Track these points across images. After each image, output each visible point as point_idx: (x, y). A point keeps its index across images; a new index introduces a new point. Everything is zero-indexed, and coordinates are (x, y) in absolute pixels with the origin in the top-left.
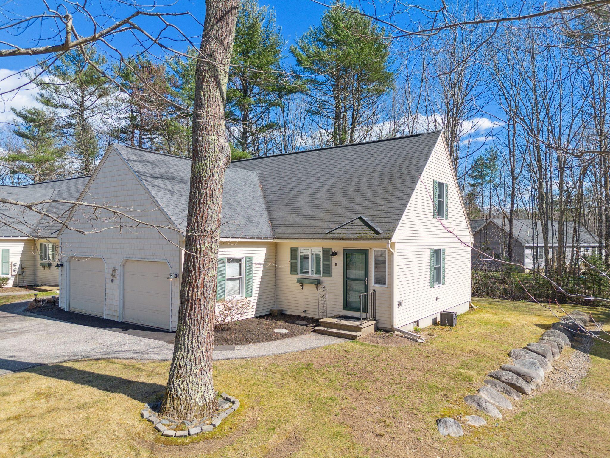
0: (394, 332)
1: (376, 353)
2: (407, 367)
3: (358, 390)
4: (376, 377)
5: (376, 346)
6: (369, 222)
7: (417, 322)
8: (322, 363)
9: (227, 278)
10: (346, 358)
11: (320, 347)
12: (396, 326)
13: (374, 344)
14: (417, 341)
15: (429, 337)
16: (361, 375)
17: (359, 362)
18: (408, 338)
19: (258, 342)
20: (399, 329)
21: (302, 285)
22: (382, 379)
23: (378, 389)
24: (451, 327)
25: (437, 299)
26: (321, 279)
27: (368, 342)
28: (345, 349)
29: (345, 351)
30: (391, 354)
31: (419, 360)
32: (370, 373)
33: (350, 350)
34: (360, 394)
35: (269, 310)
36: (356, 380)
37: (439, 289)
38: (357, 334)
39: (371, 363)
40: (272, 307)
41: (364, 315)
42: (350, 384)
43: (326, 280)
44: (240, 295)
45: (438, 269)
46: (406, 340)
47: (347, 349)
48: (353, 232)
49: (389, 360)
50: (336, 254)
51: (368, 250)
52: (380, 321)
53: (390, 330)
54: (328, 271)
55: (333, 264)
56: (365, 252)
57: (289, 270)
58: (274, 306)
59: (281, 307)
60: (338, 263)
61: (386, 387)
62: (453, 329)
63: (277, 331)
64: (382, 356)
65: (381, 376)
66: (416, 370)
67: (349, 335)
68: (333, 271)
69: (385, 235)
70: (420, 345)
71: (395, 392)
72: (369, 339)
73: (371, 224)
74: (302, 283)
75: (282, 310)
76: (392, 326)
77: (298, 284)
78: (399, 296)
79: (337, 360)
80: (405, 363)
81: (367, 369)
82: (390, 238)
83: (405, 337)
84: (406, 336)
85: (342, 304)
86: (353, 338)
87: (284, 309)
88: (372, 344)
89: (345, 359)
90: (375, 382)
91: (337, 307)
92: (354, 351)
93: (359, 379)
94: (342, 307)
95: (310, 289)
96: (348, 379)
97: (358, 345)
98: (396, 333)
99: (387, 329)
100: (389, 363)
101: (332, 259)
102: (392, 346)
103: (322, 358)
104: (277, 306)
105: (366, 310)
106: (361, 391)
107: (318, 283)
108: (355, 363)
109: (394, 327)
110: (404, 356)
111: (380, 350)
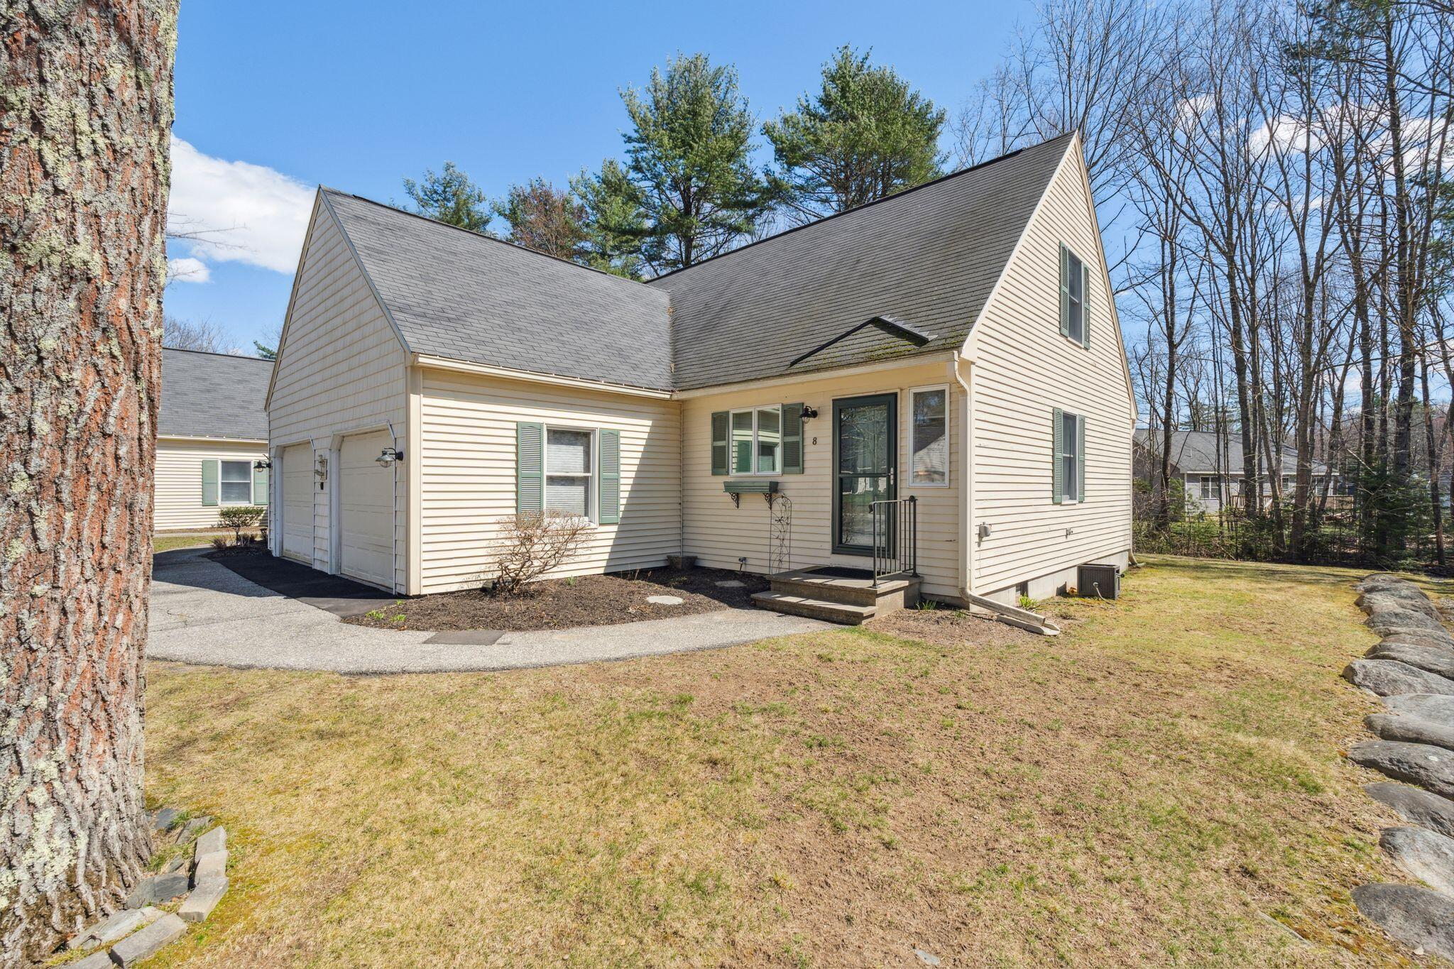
0: (968, 609)
1: (918, 665)
2: (1028, 719)
3: (838, 829)
4: (921, 762)
5: (914, 644)
6: (900, 324)
7: (1023, 588)
8: (728, 697)
9: (546, 473)
10: (818, 680)
11: (745, 644)
12: (974, 592)
13: (911, 639)
14: (1040, 633)
15: (1066, 622)
16: (856, 749)
17: (857, 695)
18: (1009, 623)
19: (579, 624)
20: (985, 598)
21: (737, 498)
22: (940, 767)
23: (929, 822)
24: (1111, 601)
25: (1069, 533)
26: (779, 480)
27: (891, 634)
28: (819, 651)
29: (820, 657)
30: (965, 669)
31: (1062, 690)
32: (895, 740)
33: (834, 656)
34: (846, 854)
35: (665, 557)
36: (840, 771)
37: (1070, 513)
38: (865, 610)
39: (899, 699)
40: (674, 551)
41: (883, 564)
42: (809, 795)
43: (792, 483)
44: (586, 519)
45: (1070, 464)
46: (1006, 628)
47: (824, 652)
48: (856, 351)
49: (963, 690)
50: (814, 414)
51: (895, 394)
52: (927, 579)
53: (956, 604)
54: (794, 459)
55: (808, 441)
56: (889, 402)
57: (710, 467)
58: (678, 550)
59: (691, 551)
60: (819, 436)
61: (959, 812)
62: (1119, 606)
63: (652, 599)
64: (939, 676)
65: (938, 757)
66: (1066, 733)
67: (842, 611)
68: (807, 457)
69: (943, 341)
70: (1050, 645)
71: (1004, 842)
72: (900, 623)
73: (907, 327)
74: (736, 493)
75: (695, 558)
76: (963, 590)
77: (728, 498)
78: (980, 513)
79: (785, 686)
80: (1021, 705)
81: (886, 723)
82: (958, 346)
83: (1000, 620)
84: (1004, 617)
85: (829, 538)
86: (852, 620)
87: (699, 556)
88: (906, 637)
89: (812, 685)
90: (913, 783)
91: (818, 545)
92: (849, 657)
93: (851, 766)
94: (829, 546)
95: (755, 506)
96: (806, 769)
97: (864, 641)
98: (974, 608)
99: (948, 600)
100: (964, 702)
101: (807, 427)
102: (967, 644)
103: (736, 676)
104: (686, 549)
105: (889, 551)
106: (851, 835)
107: (773, 490)
108: (845, 699)
109: (969, 592)
110: (1010, 676)
111: (931, 655)
